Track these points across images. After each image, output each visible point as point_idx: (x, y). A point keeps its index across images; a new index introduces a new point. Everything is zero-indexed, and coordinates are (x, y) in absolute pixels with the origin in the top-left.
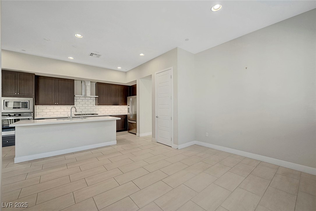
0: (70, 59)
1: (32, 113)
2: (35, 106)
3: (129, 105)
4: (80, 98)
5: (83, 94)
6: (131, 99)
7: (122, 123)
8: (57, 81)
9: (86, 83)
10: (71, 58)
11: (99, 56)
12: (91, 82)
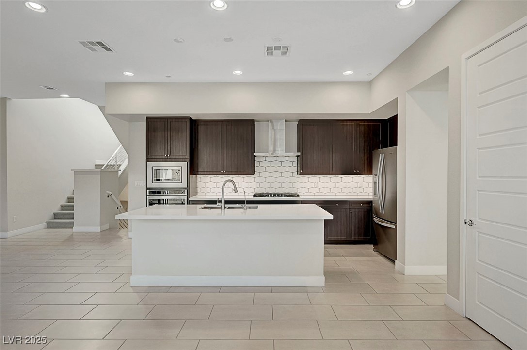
0: (236, 75)
1: (186, 190)
2: (191, 176)
3: (376, 175)
4: (267, 159)
5: (271, 149)
6: (382, 157)
7: (358, 223)
8: (225, 126)
9: (275, 124)
10: (238, 72)
11: (286, 50)
12: (286, 121)
